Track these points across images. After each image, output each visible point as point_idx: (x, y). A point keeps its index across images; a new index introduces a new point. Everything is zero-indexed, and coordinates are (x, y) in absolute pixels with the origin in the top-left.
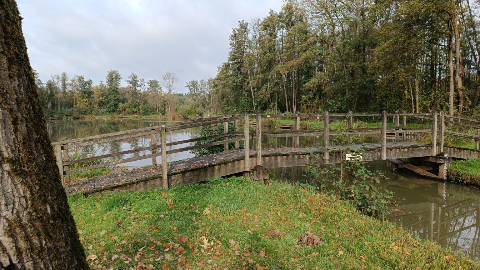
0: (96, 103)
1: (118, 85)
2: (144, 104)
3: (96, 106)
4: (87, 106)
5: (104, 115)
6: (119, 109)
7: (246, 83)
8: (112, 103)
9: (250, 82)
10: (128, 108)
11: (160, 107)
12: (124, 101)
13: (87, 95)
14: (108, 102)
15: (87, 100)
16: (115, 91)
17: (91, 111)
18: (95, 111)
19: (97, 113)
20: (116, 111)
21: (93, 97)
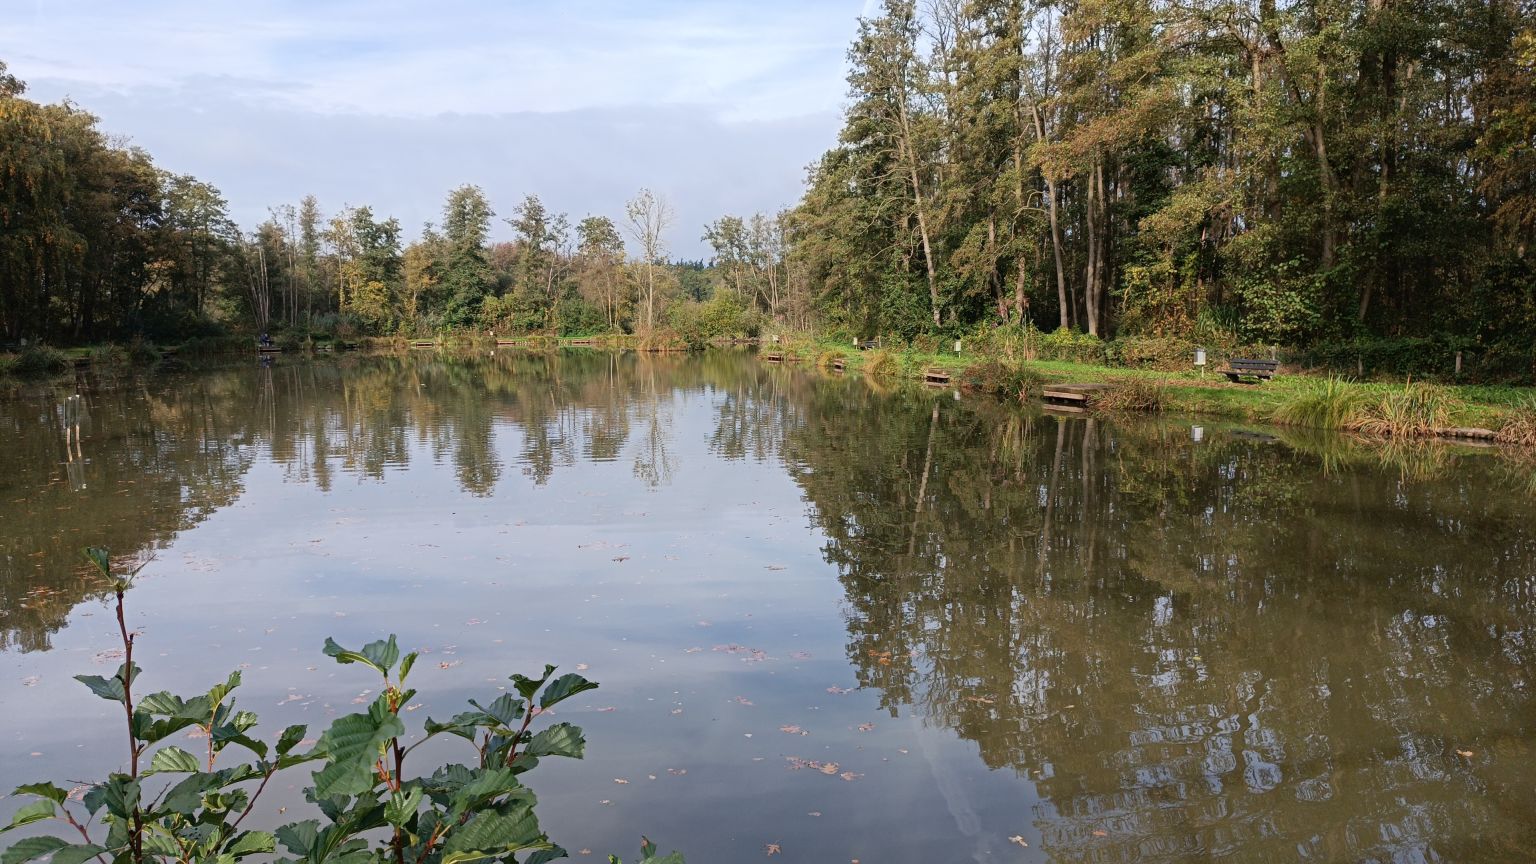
0: (412, 294)
1: (482, 236)
2: (567, 298)
3: (412, 305)
4: (383, 306)
5: (437, 335)
6: (482, 317)
7: (905, 223)
8: (460, 297)
9: (920, 216)
10: (515, 311)
11: (617, 307)
12: (501, 288)
13: (380, 270)
14: (451, 293)
15: (381, 285)
16: (474, 254)
17: (396, 324)
18: (409, 322)
19: (415, 330)
20: (477, 321)
21: (401, 277)
